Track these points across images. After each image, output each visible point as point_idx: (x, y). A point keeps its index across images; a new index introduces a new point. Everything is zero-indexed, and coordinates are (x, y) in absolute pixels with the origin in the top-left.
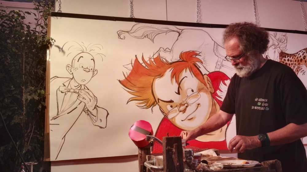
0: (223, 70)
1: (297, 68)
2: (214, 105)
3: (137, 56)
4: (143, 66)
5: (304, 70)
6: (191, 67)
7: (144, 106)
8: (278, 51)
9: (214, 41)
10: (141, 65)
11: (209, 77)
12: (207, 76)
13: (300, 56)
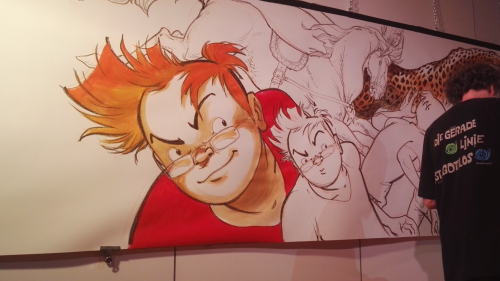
0: (285, 88)
1: (417, 97)
2: (263, 154)
3: (110, 39)
4: (123, 63)
5: (428, 102)
6: (223, 75)
7: (117, 148)
8: (387, 61)
9: (272, 29)
10: (119, 59)
11: (258, 98)
12: (255, 97)
13: (424, 76)
